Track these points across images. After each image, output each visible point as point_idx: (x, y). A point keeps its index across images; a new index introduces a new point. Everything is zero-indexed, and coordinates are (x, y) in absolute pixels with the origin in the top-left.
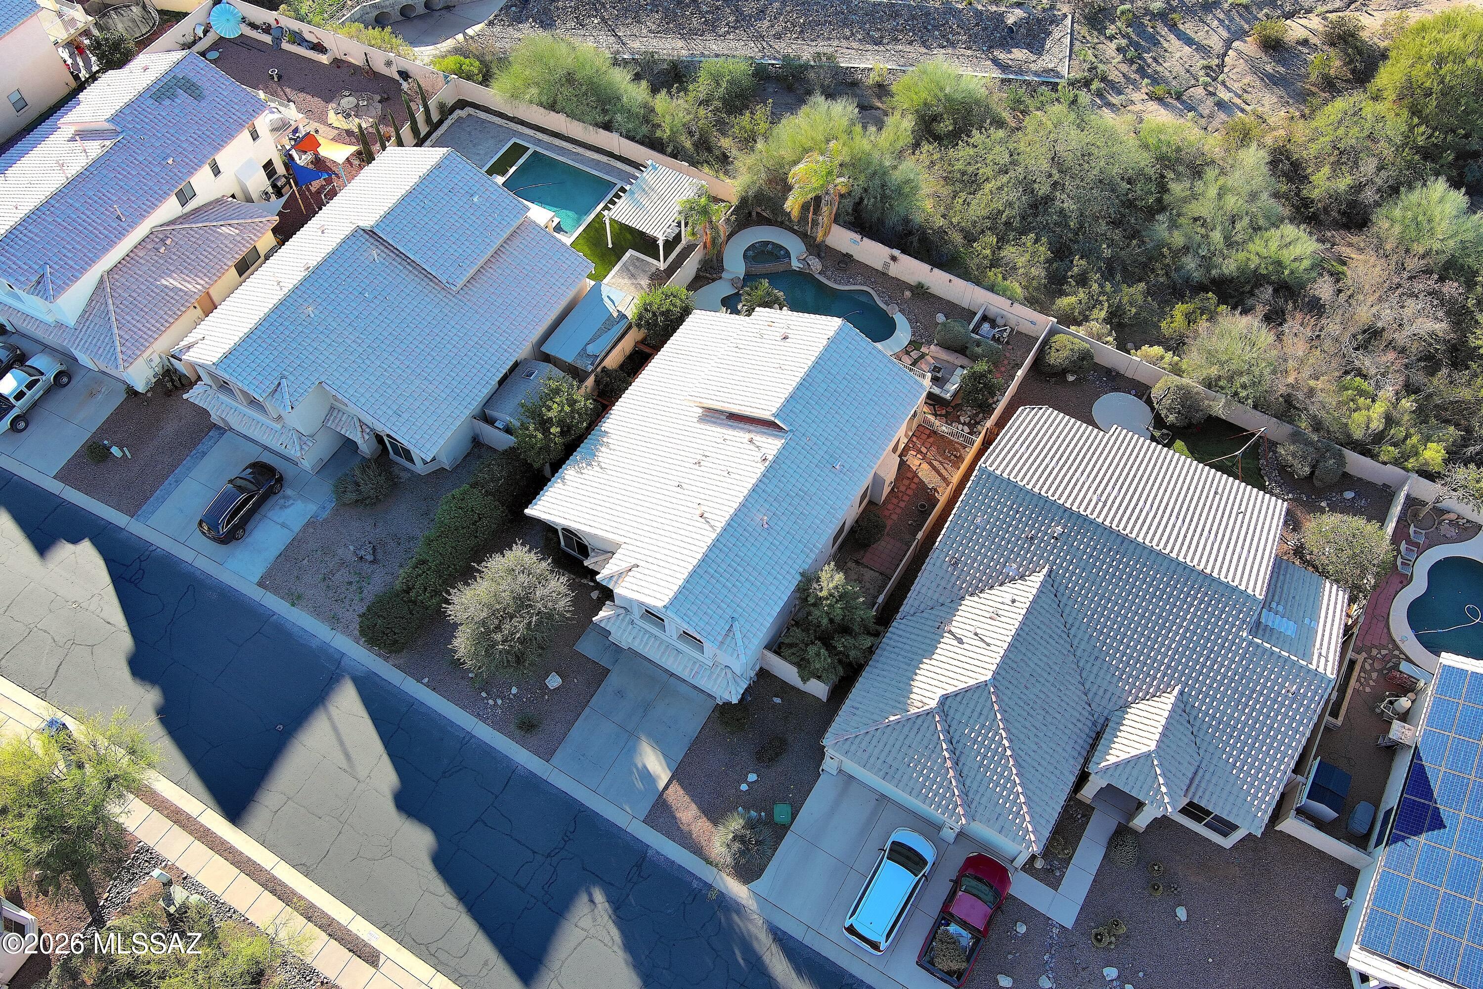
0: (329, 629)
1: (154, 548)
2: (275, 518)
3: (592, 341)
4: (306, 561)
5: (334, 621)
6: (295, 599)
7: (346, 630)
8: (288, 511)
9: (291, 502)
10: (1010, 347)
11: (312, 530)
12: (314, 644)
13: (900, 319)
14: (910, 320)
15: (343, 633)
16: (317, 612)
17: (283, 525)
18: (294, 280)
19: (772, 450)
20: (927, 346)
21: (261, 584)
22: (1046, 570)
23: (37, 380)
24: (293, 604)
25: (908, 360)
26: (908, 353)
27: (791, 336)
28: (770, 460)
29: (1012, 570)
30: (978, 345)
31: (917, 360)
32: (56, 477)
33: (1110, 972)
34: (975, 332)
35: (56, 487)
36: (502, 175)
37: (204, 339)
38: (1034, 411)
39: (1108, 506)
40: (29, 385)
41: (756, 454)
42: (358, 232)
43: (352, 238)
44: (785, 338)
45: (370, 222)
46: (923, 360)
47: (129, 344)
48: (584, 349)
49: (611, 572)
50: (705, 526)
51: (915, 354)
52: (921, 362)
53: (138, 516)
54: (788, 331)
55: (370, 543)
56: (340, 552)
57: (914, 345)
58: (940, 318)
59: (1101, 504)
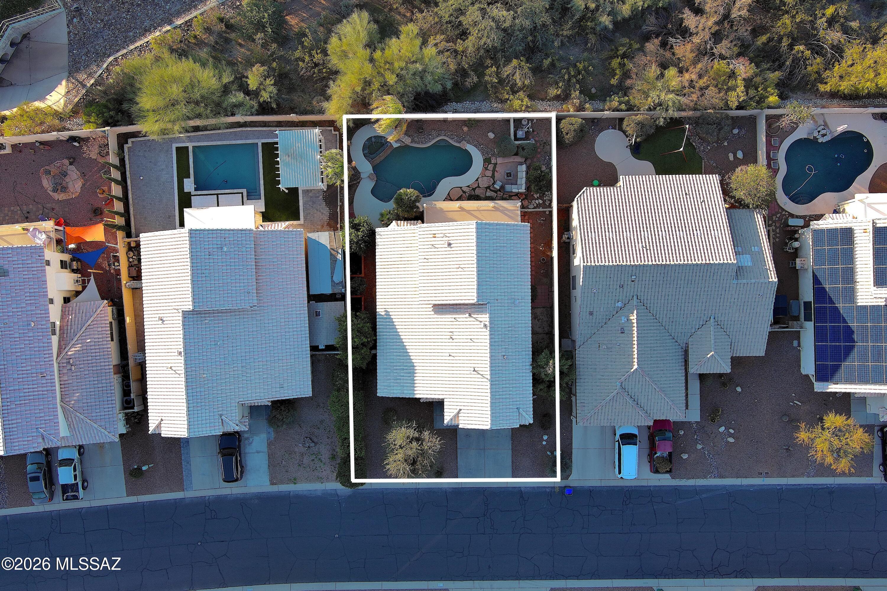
0: (320, 484)
1: (208, 498)
2: (251, 451)
3: (332, 273)
4: (284, 462)
5: (320, 479)
6: (294, 481)
7: (328, 480)
8: (254, 444)
9: (251, 439)
10: (535, 133)
11: (273, 447)
12: (319, 493)
13: (470, 148)
14: (475, 146)
15: (328, 482)
16: (308, 480)
17: (258, 452)
18: (179, 363)
19: (485, 318)
20: (494, 158)
21: (272, 484)
22: (635, 297)
23: (75, 464)
24: (295, 483)
25: (489, 173)
26: (486, 169)
27: (451, 242)
28: (488, 325)
29: (619, 304)
30: (523, 149)
31: (494, 171)
32: (128, 496)
33: (722, 429)
34: (516, 139)
35: (133, 499)
36: (189, 177)
37: (162, 420)
38: (582, 198)
39: (648, 248)
40: (75, 470)
41: (478, 323)
42: (185, 314)
43: (185, 319)
44: (449, 244)
45: (189, 306)
46: (497, 169)
47: (108, 426)
48: (332, 281)
49: (451, 417)
50: (480, 376)
51: (491, 167)
52: (497, 171)
53: (186, 489)
54: (447, 239)
55: (307, 438)
56: (296, 449)
57: (487, 161)
58: (491, 135)
59: (645, 249)
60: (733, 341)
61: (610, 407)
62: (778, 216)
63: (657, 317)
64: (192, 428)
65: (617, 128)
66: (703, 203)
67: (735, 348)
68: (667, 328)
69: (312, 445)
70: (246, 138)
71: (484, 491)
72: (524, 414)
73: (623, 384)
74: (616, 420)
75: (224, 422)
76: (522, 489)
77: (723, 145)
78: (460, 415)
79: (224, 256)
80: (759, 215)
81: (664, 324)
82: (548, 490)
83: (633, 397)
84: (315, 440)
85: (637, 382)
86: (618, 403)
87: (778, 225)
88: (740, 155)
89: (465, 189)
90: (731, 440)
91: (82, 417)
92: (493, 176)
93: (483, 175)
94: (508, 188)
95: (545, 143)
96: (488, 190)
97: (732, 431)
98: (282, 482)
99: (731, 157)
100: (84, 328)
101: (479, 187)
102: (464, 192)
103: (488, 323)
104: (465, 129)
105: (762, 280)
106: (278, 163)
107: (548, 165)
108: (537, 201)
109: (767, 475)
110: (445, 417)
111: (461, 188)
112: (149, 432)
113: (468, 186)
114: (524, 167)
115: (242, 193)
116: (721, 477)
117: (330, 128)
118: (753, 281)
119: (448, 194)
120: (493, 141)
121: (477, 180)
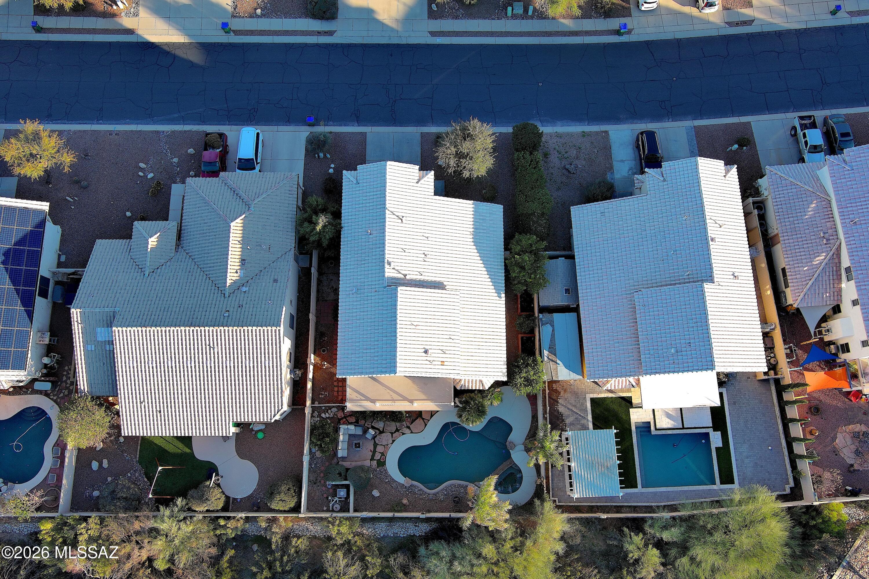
0: (558, 131)
1: (670, 120)
2: (629, 162)
3: (553, 335)
4: (596, 151)
5: (559, 136)
6: (584, 134)
7: (551, 135)
8: (627, 169)
9: (630, 173)
10: (325, 496)
11: (607, 166)
12: (559, 123)
13: (399, 478)
14: (394, 481)
15: (550, 133)
16: (570, 135)
17: (622, 161)
18: (712, 230)
19: (389, 273)
20: (374, 467)
21: (606, 132)
22: (227, 295)
23: (806, 147)
24: (583, 132)
25: (380, 449)
26: (383, 454)
27: (424, 354)
28: (386, 264)
29: (244, 289)
30: (340, 474)
31: (374, 452)
32: (749, 123)
33: (150, 176)
34: (347, 487)
35: (744, 119)
36: (717, 449)
37: (725, 176)
38: (277, 409)
39: (208, 347)
40: (806, 143)
41: (396, 268)
42: (711, 280)
43: (710, 275)
44: (426, 352)
45: (707, 286)
46: (371, 454)
47: (779, 180)
48: (553, 326)
49: (427, 176)
50: (397, 214)
51: (378, 456)
52: (371, 451)
53: (692, 128)
54: (428, 359)
55: (574, 173)
56: (584, 163)
57: (382, 463)
58: (376, 493)
59: (212, 345)
60: (127, 253)
61: (262, 188)
62: (62, 395)
63: (205, 277)
64: (694, 166)
65: (231, 499)
66: (142, 400)
67: (126, 247)
68: (196, 266)
69: (568, 166)
70: (655, 493)
71: (395, 123)
72: (352, 179)
73: (247, 209)
74: (257, 177)
75: (661, 175)
76: (356, 124)
77: (113, 478)
78: (418, 178)
79: (673, 342)
80: (82, 388)
81: (199, 269)
82: (331, 123)
83: (238, 198)
84: (564, 171)
85: (232, 210)
86: (254, 192)
87: (64, 384)
88: (95, 465)
89: (407, 431)
90: (142, 165)
91: (806, 187)
92: (375, 445)
93: (386, 446)
94: (359, 431)
95: (315, 484)
96: (381, 429)
97: (141, 174)
98: (597, 133)
99: (105, 463)
100: (816, 276)
101: (392, 433)
102: (408, 427)
103: (387, 266)
104: (405, 501)
105: (87, 310)
106: (619, 458)
107: (313, 457)
108: (327, 415)
109: (110, 133)
110: (433, 177)
111: (412, 433)
112: (736, 166)
113: (403, 434)
114: (340, 454)
115: (656, 429)
116: (157, 132)
117: (560, 504)
118: (97, 310)
119: (426, 425)
120: (373, 487)
121: (393, 441)
